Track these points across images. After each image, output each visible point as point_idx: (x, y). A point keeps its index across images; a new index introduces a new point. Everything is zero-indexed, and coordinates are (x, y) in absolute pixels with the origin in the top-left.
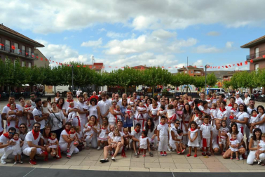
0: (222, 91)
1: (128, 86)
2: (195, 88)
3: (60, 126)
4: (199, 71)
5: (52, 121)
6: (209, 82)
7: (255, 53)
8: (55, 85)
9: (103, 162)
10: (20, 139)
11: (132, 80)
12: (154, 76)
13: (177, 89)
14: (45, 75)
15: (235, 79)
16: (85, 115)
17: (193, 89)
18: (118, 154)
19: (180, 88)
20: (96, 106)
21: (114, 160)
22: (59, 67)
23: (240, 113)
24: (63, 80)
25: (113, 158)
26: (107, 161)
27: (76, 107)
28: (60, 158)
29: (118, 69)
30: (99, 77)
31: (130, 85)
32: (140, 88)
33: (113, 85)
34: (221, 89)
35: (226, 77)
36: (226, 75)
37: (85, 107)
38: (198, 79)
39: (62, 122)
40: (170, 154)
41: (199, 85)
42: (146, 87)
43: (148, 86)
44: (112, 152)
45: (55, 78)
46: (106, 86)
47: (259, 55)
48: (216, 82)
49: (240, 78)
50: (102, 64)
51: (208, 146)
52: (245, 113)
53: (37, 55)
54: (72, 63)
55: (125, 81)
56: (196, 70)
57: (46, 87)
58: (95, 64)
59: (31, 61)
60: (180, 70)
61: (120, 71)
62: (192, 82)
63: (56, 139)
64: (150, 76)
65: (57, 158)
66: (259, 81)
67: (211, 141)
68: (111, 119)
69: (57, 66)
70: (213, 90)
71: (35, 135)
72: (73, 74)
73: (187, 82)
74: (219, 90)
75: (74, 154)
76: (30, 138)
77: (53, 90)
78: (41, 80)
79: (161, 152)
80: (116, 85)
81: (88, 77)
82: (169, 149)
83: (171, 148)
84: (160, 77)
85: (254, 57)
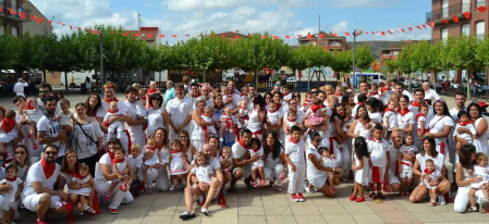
0: (382, 77)
1: (207, 71)
2: (333, 72)
3: (93, 151)
4: (338, 41)
5: (77, 140)
6: (360, 61)
7: (441, 9)
8: (67, 71)
9: (185, 218)
10: (18, 179)
11: (216, 59)
12: (257, 51)
13: (300, 76)
14: (46, 50)
15: (405, 55)
16: (141, 127)
17: (328, 74)
18: (213, 202)
19: (304, 72)
20: (160, 111)
21: (206, 214)
22: (74, 35)
23: (437, 117)
24: (83, 60)
25: (203, 210)
26: (193, 216)
27: (123, 111)
28: (98, 213)
29: (190, 38)
30: (153, 54)
31: (212, 68)
32: (230, 73)
33: (180, 69)
34: (379, 74)
35: (387, 52)
36: (387, 48)
37: (139, 111)
38: (338, 57)
39: (97, 143)
40: (311, 198)
41: (341, 68)
42: (242, 72)
43: (246, 69)
44: (201, 198)
45: (67, 57)
46: (166, 71)
47: (449, 12)
48: (372, 61)
49: (415, 53)
50: (156, 29)
51: (382, 179)
52: (447, 118)
53: (28, 11)
54: (99, 28)
55: (202, 61)
56: (332, 39)
57: (48, 74)
58: (143, 29)
59: (17, 24)
60: (303, 41)
61: (193, 42)
62: (328, 62)
63: (89, 177)
64: (251, 51)
65: (91, 214)
66: (450, 59)
67: (387, 171)
68: (196, 134)
69: (70, 33)
70: (365, 76)
71: (48, 169)
72: (102, 49)
73: (318, 62)
74: (376, 77)
75: (124, 205)
76: (37, 175)
77: (63, 81)
78: (38, 60)
79: (294, 195)
80: (185, 69)
81: (131, 54)
82: (307, 189)
83: (312, 187)
84: (268, 53)
85: (440, 15)
